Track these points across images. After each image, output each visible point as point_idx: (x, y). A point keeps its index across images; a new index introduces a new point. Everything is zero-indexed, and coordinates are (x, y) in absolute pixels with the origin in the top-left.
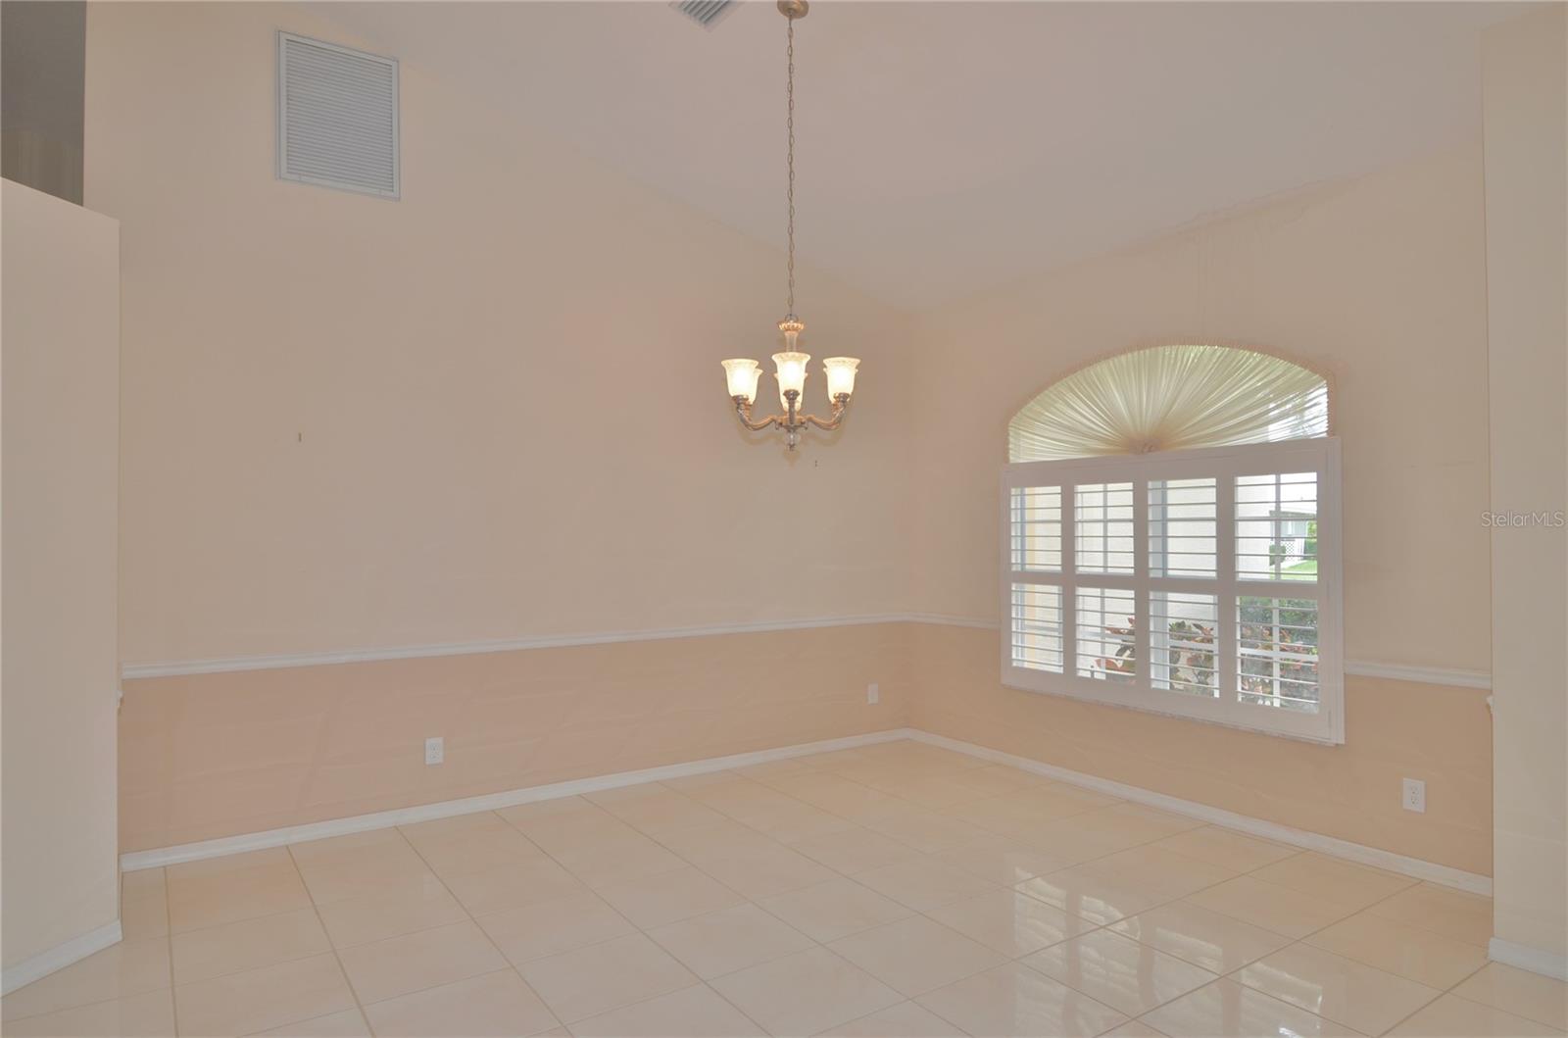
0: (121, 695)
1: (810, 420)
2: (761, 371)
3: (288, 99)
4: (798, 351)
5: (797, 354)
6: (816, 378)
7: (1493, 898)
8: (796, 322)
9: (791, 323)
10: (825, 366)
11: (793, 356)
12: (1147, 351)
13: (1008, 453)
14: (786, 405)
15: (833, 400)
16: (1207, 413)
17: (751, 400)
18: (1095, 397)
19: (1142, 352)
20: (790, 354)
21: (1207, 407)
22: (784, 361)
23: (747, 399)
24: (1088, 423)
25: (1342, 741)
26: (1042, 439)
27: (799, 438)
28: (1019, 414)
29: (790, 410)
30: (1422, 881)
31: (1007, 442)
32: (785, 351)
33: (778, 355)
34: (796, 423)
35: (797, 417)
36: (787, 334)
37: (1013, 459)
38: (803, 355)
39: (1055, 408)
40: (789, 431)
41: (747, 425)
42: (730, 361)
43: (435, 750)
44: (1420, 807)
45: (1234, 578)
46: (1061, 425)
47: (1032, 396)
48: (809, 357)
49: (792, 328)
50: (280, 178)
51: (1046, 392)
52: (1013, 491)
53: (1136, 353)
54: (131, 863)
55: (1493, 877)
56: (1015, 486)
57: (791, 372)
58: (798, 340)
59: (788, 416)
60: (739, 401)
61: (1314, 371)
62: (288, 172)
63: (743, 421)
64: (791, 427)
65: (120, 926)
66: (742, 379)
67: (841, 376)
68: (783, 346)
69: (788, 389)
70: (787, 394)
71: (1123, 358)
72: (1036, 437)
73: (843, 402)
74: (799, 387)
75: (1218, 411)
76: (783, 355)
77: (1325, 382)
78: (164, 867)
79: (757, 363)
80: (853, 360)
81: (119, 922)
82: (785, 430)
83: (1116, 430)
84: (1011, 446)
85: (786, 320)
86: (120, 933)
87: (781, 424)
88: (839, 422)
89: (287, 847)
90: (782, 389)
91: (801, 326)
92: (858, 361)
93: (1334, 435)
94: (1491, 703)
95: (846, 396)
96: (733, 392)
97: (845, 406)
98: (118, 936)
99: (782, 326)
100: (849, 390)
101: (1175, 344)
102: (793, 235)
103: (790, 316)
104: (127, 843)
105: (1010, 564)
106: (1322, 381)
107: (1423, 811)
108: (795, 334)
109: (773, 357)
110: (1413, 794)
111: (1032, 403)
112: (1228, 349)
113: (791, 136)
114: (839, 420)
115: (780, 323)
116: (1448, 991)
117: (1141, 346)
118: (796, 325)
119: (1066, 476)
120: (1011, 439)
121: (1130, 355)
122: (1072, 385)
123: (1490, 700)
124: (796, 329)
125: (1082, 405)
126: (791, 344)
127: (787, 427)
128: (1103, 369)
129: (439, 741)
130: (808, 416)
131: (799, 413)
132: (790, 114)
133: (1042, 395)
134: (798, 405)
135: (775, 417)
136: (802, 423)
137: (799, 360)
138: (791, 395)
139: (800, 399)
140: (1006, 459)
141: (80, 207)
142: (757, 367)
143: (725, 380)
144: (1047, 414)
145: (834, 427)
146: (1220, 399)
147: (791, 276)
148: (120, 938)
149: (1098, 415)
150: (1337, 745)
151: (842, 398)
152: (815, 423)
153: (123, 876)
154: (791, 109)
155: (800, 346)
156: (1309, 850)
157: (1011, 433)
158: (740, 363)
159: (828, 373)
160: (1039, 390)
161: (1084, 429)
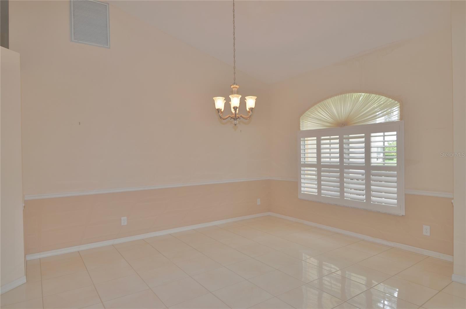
0: (24, 205)
1: (241, 116)
2: (225, 101)
3: (74, 16)
4: (237, 94)
5: (237, 95)
6: (243, 102)
7: (453, 262)
8: (236, 85)
9: (235, 86)
10: (246, 99)
11: (236, 96)
12: (343, 95)
13: (300, 127)
14: (233, 112)
15: (248, 110)
16: (361, 114)
17: (222, 110)
18: (327, 110)
19: (342, 95)
20: (235, 95)
21: (362, 113)
22: (233, 97)
23: (221, 110)
24: (325, 118)
25: (404, 214)
26: (310, 123)
27: (238, 122)
28: (303, 115)
29: (235, 113)
30: (429, 256)
31: (299, 124)
32: (233, 94)
33: (231, 95)
34: (237, 117)
35: (237, 115)
36: (234, 89)
37: (301, 129)
38: (239, 95)
39: (314, 113)
40: (234, 120)
41: (221, 118)
42: (216, 98)
43: (124, 221)
44: (428, 234)
45: (370, 165)
46: (317, 118)
47: (307, 110)
48: (241, 96)
49: (235, 87)
50: (72, 41)
51: (312, 108)
52: (302, 139)
53: (340, 96)
54: (29, 258)
55: (453, 256)
56: (302, 138)
57: (235, 101)
58: (237, 90)
59: (234, 115)
60: (219, 110)
61: (396, 100)
62: (74, 39)
63: (220, 116)
64: (235, 118)
65: (26, 278)
66: (220, 103)
67: (251, 102)
68: (232, 93)
69: (234, 106)
70: (234, 108)
71: (336, 97)
72: (308, 122)
73: (252, 110)
74: (238, 105)
75: (365, 114)
76: (233, 95)
77: (399, 104)
78: (40, 259)
79: (224, 98)
80: (254, 97)
81: (25, 277)
82: (233, 120)
83: (334, 120)
84: (301, 125)
85: (233, 85)
86: (26, 280)
87: (232, 118)
88: (250, 117)
89: (78, 252)
90: (232, 106)
91: (238, 87)
92: (256, 97)
93: (402, 120)
94: (453, 202)
95: (253, 108)
96: (217, 107)
97: (252, 112)
98: (25, 281)
99: (232, 87)
100: (253, 107)
101: (352, 93)
102: (235, 58)
103: (234, 83)
104: (27, 252)
105: (300, 161)
106: (398, 103)
107: (429, 235)
108: (236, 89)
109: (230, 96)
110: (426, 230)
111: (307, 112)
112: (368, 94)
113: (234, 26)
114: (251, 116)
115: (232, 85)
116: (441, 291)
117: (341, 94)
118: (236, 86)
119: (318, 134)
120: (301, 123)
121: (338, 96)
122: (320, 106)
123: (453, 201)
124: (236, 88)
125: (323, 112)
126: (235, 92)
127: (234, 119)
128: (329, 101)
129: (126, 218)
130: (240, 115)
131: (238, 114)
132: (234, 19)
133: (310, 109)
134: (237, 112)
135: (230, 115)
136: (239, 117)
137: (238, 97)
138: (235, 108)
139: (238, 110)
140: (299, 129)
141: (8, 49)
142: (224, 100)
143: (214, 104)
144: (312, 115)
145: (248, 118)
146: (365, 110)
147: (235, 71)
148: (26, 281)
149: (328, 115)
150: (403, 215)
151: (251, 109)
152: (243, 117)
153: (26, 262)
154: (234, 17)
155: (238, 93)
156: (394, 247)
157: (301, 121)
158: (219, 98)
159: (246, 102)
160: (309, 108)
161: (323, 119)
